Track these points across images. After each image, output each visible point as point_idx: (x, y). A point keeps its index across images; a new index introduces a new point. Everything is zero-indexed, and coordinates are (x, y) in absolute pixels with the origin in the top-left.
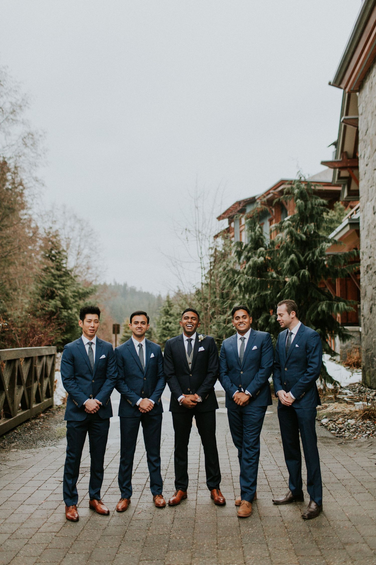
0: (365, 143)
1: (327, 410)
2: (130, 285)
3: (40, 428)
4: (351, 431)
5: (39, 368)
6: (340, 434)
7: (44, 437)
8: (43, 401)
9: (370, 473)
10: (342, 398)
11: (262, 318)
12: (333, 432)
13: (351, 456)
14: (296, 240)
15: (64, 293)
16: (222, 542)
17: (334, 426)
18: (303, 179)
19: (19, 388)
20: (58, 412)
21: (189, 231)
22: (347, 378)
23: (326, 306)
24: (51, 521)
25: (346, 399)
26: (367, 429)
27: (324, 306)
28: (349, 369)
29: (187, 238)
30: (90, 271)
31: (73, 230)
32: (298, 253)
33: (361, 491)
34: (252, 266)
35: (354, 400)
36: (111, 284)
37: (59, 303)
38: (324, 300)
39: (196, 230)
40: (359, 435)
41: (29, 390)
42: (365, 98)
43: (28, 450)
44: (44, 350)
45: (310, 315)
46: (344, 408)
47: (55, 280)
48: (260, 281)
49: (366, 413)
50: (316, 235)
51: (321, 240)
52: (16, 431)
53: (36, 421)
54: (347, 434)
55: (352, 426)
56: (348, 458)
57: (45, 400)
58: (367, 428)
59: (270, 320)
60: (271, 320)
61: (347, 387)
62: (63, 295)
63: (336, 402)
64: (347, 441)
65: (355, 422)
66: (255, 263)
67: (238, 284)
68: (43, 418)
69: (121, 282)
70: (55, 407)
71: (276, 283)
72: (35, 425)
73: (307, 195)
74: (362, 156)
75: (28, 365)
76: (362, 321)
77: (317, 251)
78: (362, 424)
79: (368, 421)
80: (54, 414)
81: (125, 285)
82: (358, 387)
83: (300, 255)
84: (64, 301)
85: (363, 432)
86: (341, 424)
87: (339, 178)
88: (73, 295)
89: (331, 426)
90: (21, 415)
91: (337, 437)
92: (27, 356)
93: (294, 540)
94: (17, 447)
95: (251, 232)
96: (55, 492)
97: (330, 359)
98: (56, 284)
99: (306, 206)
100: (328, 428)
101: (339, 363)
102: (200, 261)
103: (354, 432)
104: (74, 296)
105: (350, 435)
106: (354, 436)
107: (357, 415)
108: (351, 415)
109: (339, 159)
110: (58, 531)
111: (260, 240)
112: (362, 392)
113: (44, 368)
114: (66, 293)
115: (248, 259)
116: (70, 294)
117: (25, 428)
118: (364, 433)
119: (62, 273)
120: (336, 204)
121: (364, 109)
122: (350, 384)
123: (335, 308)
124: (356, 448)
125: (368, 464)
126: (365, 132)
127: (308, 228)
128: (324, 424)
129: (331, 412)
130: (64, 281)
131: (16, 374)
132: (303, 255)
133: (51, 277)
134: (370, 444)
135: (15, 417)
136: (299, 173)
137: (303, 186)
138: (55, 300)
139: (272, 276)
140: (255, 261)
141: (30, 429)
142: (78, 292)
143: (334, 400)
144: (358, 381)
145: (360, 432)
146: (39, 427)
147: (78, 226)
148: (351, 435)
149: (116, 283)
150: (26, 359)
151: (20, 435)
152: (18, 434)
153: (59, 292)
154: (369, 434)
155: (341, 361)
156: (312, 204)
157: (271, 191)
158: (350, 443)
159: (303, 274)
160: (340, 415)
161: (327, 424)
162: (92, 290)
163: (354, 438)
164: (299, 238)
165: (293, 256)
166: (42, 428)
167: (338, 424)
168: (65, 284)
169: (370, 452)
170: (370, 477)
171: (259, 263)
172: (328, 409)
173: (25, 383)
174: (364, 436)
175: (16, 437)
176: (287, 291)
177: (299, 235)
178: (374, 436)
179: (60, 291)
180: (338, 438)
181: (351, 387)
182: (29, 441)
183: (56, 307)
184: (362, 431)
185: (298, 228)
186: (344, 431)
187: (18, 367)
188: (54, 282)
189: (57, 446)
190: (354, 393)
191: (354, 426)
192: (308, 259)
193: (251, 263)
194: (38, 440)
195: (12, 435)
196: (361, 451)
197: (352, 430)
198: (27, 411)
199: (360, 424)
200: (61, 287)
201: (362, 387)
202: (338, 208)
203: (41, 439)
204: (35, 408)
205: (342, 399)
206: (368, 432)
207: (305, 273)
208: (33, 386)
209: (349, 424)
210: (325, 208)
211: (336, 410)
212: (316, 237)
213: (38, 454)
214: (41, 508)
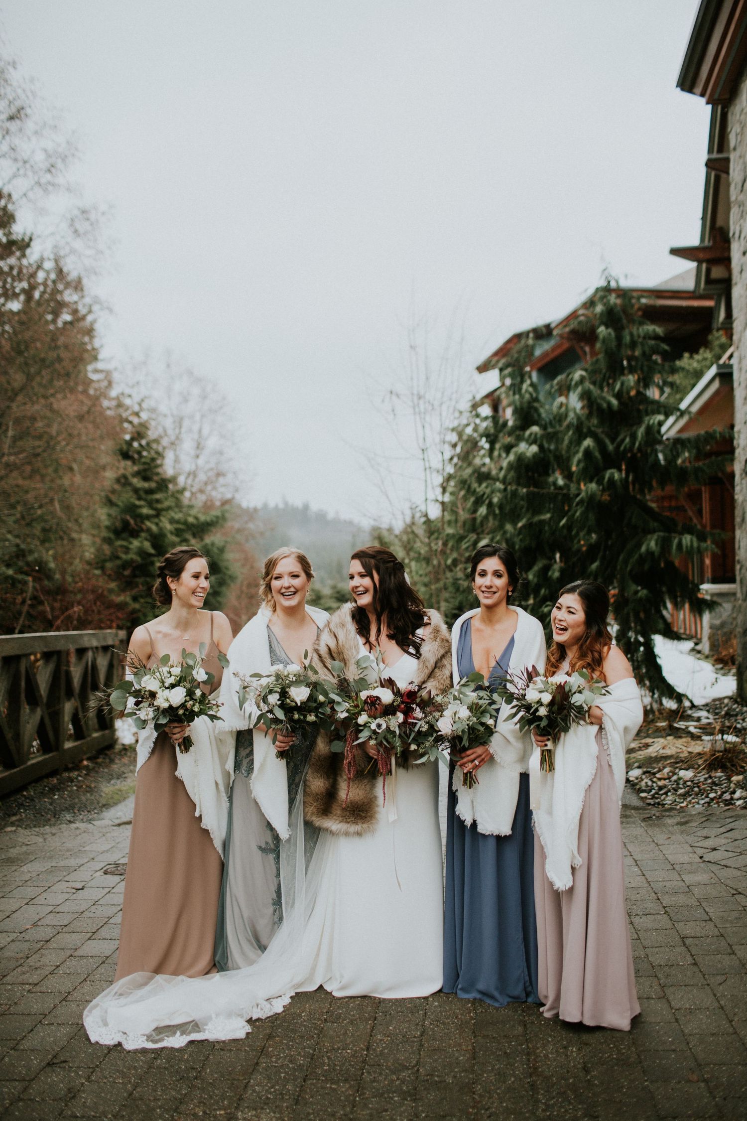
0: (741, 208)
1: (647, 751)
2: (314, 507)
3: (75, 788)
4: (678, 793)
5: (76, 673)
6: (657, 798)
7: (76, 804)
8: (90, 736)
9: (683, 876)
10: (683, 727)
11: (536, 568)
12: (643, 795)
13: (659, 843)
14: (600, 410)
15: (157, 524)
16: (339, 1008)
17: (650, 783)
18: (613, 284)
19: (33, 711)
20: (122, 756)
21: (398, 396)
22: (705, 688)
23: (656, 544)
24: (31, 964)
25: (692, 729)
26: (712, 790)
27: (653, 544)
28: (722, 669)
29: (393, 411)
30: (221, 480)
31: (186, 400)
32: (603, 436)
33: (652, 911)
34: (515, 465)
35: (708, 731)
36: (277, 507)
37: (147, 545)
38: (654, 531)
39: (413, 394)
40: (693, 801)
41: (55, 715)
42: (740, 115)
43: (37, 829)
44: (86, 639)
45: (626, 562)
46: (681, 747)
47: (139, 499)
48: (528, 494)
49: (718, 757)
50: (642, 398)
51: (649, 408)
52: (25, 793)
53: (71, 774)
54: (669, 799)
55: (685, 782)
56: (653, 845)
57: (95, 735)
58: (711, 787)
59: (550, 573)
60: (553, 573)
61: (707, 705)
62: (154, 528)
63: (670, 735)
64: (664, 814)
65: (693, 774)
66: (520, 458)
67: (487, 502)
68: (87, 767)
69: (297, 501)
70: (118, 747)
71: (560, 497)
72: (68, 782)
73: (623, 317)
74: (737, 235)
75: (51, 667)
76: (737, 573)
77: (641, 431)
78: (706, 779)
79: (719, 774)
80: (112, 761)
81: (306, 507)
82: (727, 705)
83: (607, 441)
84: (158, 542)
85: (702, 795)
86: (665, 779)
87: (709, 281)
88: (176, 529)
89: (643, 784)
90: (38, 763)
91: (649, 804)
92: (45, 650)
93: (481, 1005)
94: (19, 824)
95: (514, 394)
96: (59, 909)
97: (693, 650)
98: (140, 507)
99: (619, 338)
100: (638, 787)
101: (707, 657)
102: (421, 457)
103: (684, 796)
104: (178, 533)
105: (675, 801)
106: (682, 803)
107: (700, 762)
108: (687, 763)
109: (706, 243)
110: (36, 982)
111: (532, 411)
112: (732, 716)
113: (90, 672)
114: (161, 524)
115: (508, 449)
116: (168, 527)
117: (46, 786)
118: (703, 797)
119: (153, 485)
120: (713, 335)
121: (739, 137)
122: (714, 700)
123: (674, 547)
124: (675, 827)
125: (685, 859)
126: (740, 185)
127: (622, 384)
128: (631, 779)
129: (653, 755)
130: (158, 501)
131: (23, 684)
132: (613, 441)
133: (131, 493)
134: (704, 819)
135: (22, 767)
136: (606, 272)
137: (613, 299)
138: (140, 539)
139: (555, 483)
140: (521, 454)
141: (53, 790)
142: (185, 523)
143: (668, 731)
144: (730, 694)
145: (697, 794)
146: (76, 785)
147: (196, 391)
148: (677, 800)
149: (286, 504)
150: (47, 656)
151: (32, 800)
152: (28, 798)
153: (148, 523)
154: (712, 799)
155: (712, 653)
156: (631, 335)
157: (581, 312)
158: (668, 816)
159: (609, 479)
160: (668, 762)
161: (637, 778)
162: (217, 517)
163: (681, 807)
164: (605, 405)
165: (588, 442)
166: (80, 787)
167: (660, 779)
168: (159, 506)
169: (699, 834)
170: (681, 884)
171: (529, 459)
172: (650, 749)
173: (45, 700)
174: (702, 802)
175: (22, 804)
176: (578, 514)
177: (604, 399)
178: (721, 802)
179: (152, 522)
180: (650, 807)
181: (713, 707)
182: (45, 813)
183: (142, 552)
184: (701, 792)
185: (605, 384)
186: (666, 793)
187: (27, 671)
188: (137, 503)
189: (93, 822)
190: (717, 717)
191: (689, 783)
192: (622, 448)
193: (512, 457)
194: (63, 811)
195: (15, 800)
196: (682, 832)
197: (681, 791)
198: (51, 755)
199: (702, 779)
200: (151, 512)
201: (736, 706)
202: (716, 343)
203: (70, 808)
204: (69, 749)
205: (683, 730)
206: (712, 795)
207: (614, 477)
208: (64, 707)
209: (680, 779)
210: (658, 342)
211: (664, 751)
212: (641, 402)
213: (54, 837)
214: (21, 939)
